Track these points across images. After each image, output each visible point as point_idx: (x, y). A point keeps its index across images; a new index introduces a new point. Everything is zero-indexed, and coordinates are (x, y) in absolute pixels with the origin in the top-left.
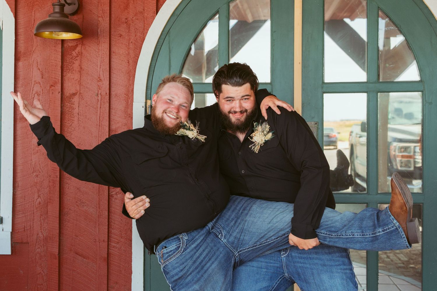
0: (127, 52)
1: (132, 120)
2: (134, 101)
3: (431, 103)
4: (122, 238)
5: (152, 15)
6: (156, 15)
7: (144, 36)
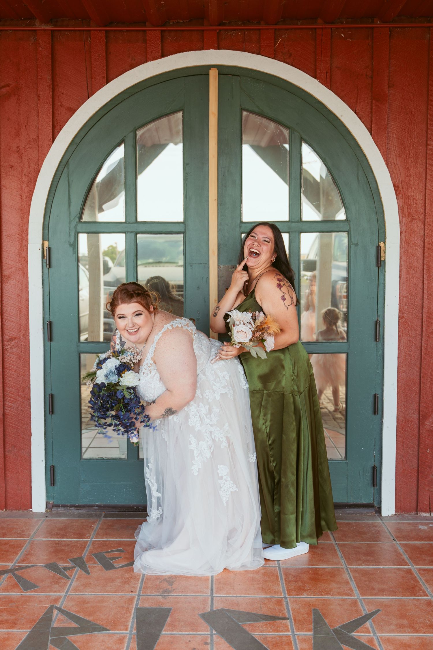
0: (19, 186)
1: (28, 264)
2: (29, 242)
3: (357, 245)
4: (19, 397)
5: (47, 143)
6: (53, 142)
7: (39, 167)
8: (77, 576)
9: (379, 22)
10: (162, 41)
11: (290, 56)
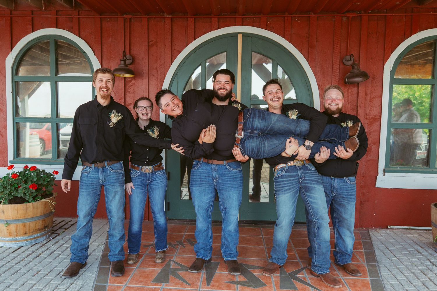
5: (168, 66)
6: (171, 65)
7: (165, 76)
8: (179, 248)
9: (312, 14)
10: (218, 22)
11: (273, 28)
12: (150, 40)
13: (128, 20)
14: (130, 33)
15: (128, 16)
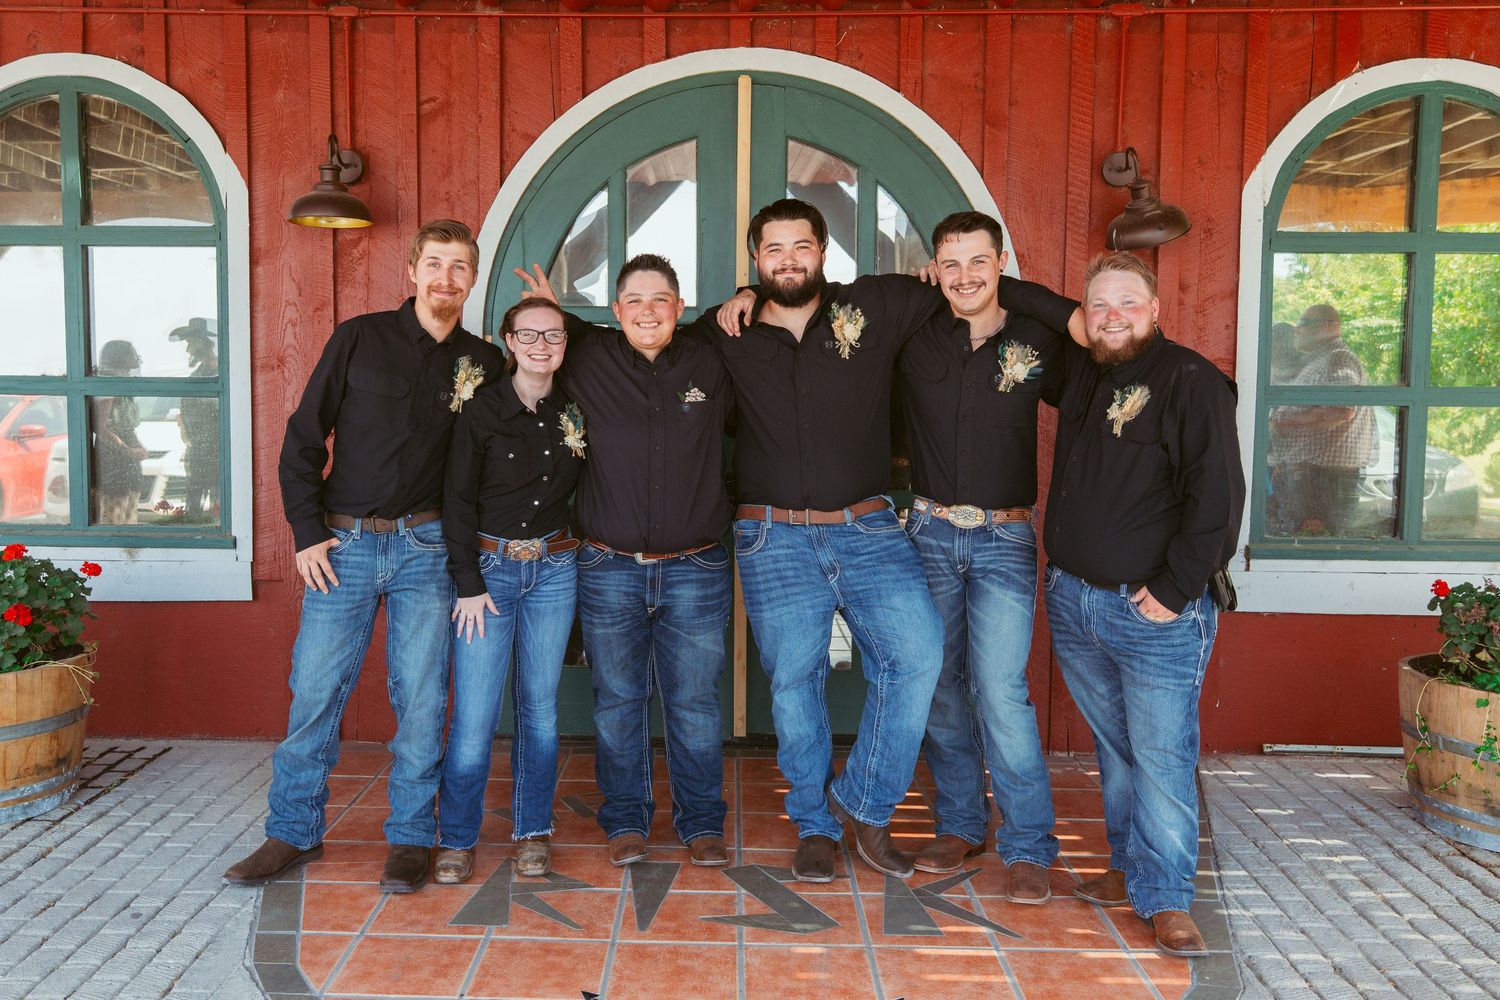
6: (501, 186)
7: (479, 224)
10: (667, 32)
11: (860, 58)
12: (423, 98)
13: (346, 26)
14: (352, 73)
15: (345, 12)
